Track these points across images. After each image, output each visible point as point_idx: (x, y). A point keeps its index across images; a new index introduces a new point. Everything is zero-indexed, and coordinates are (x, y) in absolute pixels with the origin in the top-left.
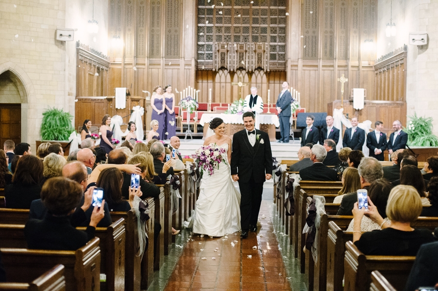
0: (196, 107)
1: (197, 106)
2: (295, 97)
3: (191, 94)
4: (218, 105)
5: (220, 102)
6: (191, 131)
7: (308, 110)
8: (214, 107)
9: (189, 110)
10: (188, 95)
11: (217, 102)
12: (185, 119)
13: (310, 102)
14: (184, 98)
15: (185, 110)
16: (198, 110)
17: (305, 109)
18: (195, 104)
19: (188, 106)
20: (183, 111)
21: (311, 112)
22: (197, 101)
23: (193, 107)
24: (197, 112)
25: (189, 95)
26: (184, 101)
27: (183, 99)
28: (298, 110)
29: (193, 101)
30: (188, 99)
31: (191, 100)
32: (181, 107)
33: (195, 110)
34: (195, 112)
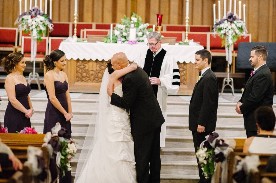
0: (47, 28)
1: (51, 27)
2: (237, 13)
3: (38, 4)
4: (90, 26)
5: (93, 21)
6: (38, 75)
7: (255, 38)
8: (82, 31)
9: (35, 35)
10: (33, 5)
11: (87, 21)
12: (28, 52)
13: (258, 23)
14: (26, 11)
15: (28, 35)
16: (51, 35)
17: (250, 35)
18: (47, 23)
19: (34, 27)
20: (23, 37)
21: (262, 40)
22: (51, 18)
23: (43, 29)
24: (51, 38)
25: (36, 6)
26: (25, 17)
27: (25, 14)
28: (242, 37)
29: (42, 18)
30: (33, 13)
31: (38, 16)
32: (20, 29)
33: (47, 34)
34: (47, 38)
